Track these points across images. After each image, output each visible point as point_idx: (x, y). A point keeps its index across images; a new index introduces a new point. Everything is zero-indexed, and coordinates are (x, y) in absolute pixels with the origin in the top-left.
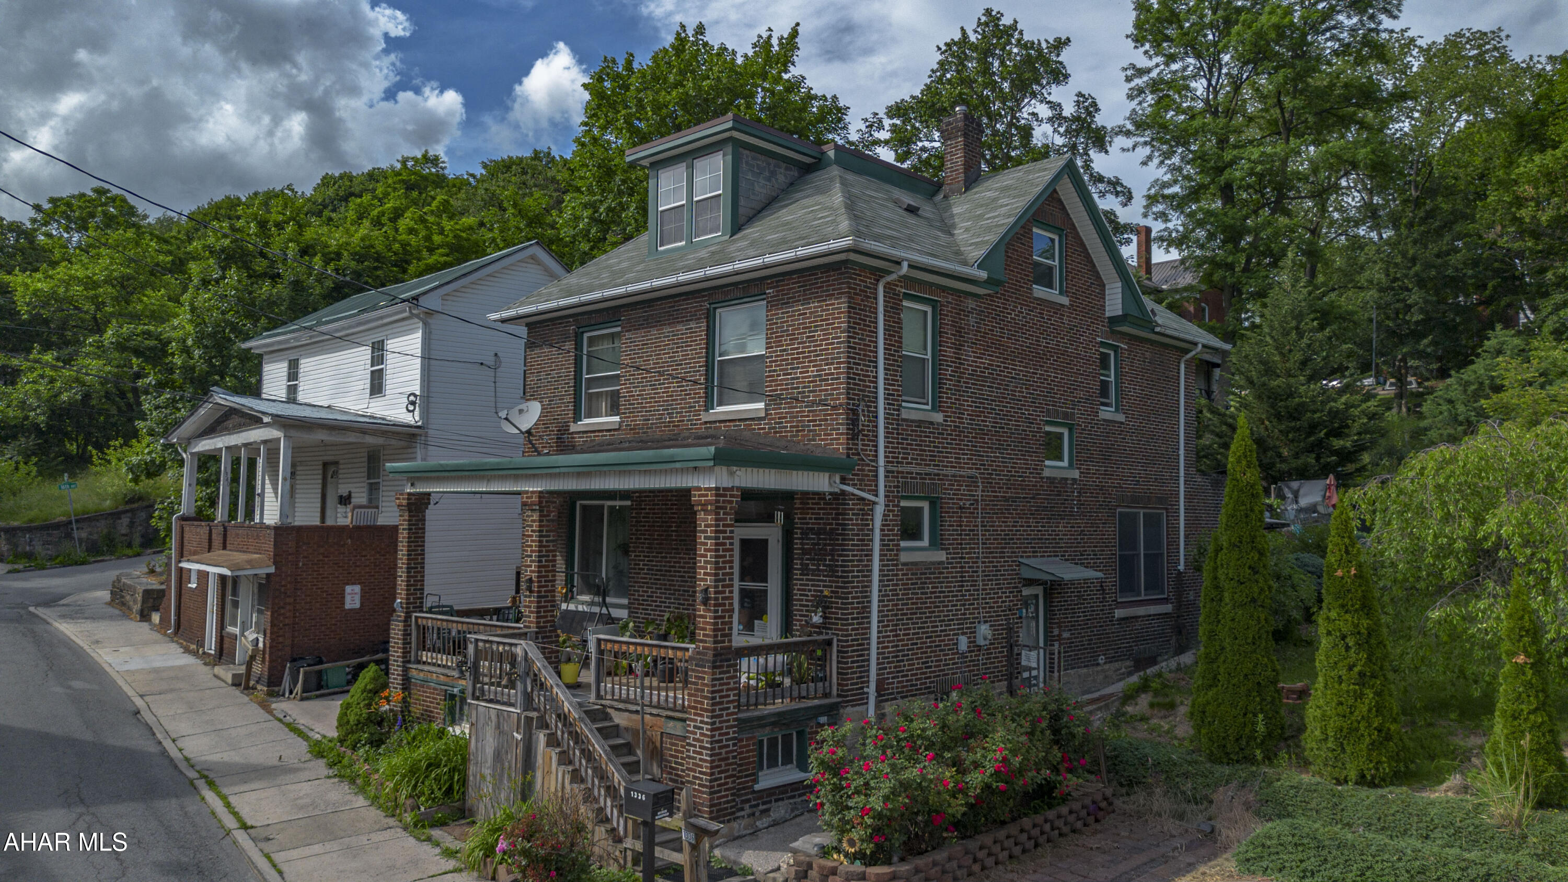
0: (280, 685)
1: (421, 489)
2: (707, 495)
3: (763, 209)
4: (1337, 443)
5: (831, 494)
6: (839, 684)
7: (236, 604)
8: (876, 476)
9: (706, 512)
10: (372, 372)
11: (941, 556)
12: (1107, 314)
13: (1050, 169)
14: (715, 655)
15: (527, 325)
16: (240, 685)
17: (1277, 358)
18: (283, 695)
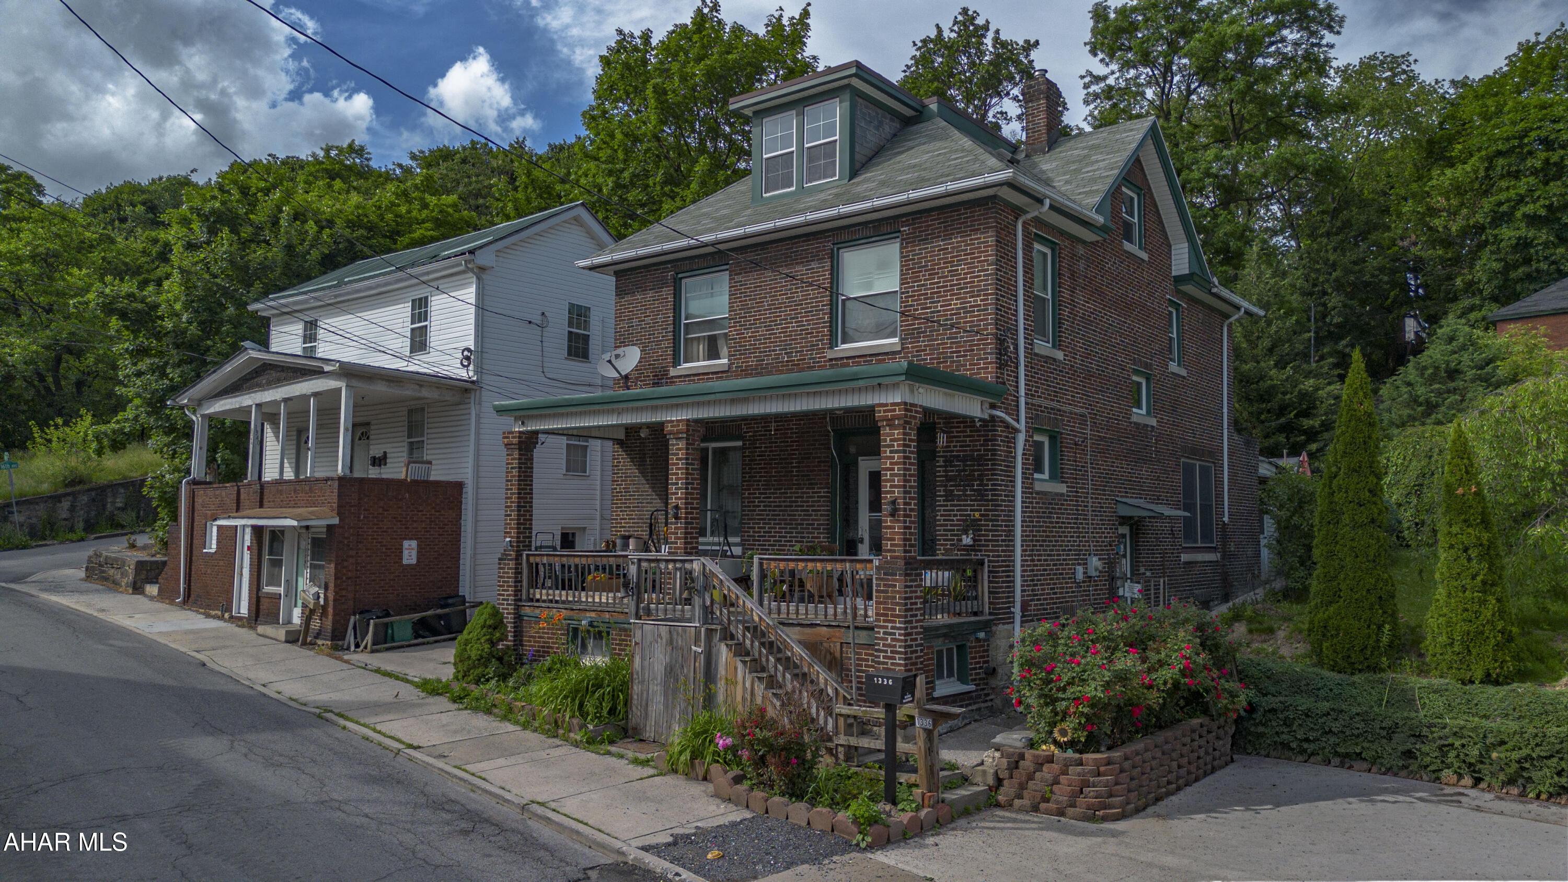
0: (344, 639)
1: (532, 427)
2: (894, 410)
3: (873, 156)
4: (1307, 423)
5: (981, 420)
6: (990, 603)
7: (277, 564)
8: (1017, 406)
9: (892, 426)
10: (412, 330)
11: (1062, 488)
12: (1174, 274)
13: (1138, 129)
14: (906, 564)
15: (616, 273)
16: (297, 641)
17: (1244, 345)
18: (348, 649)
